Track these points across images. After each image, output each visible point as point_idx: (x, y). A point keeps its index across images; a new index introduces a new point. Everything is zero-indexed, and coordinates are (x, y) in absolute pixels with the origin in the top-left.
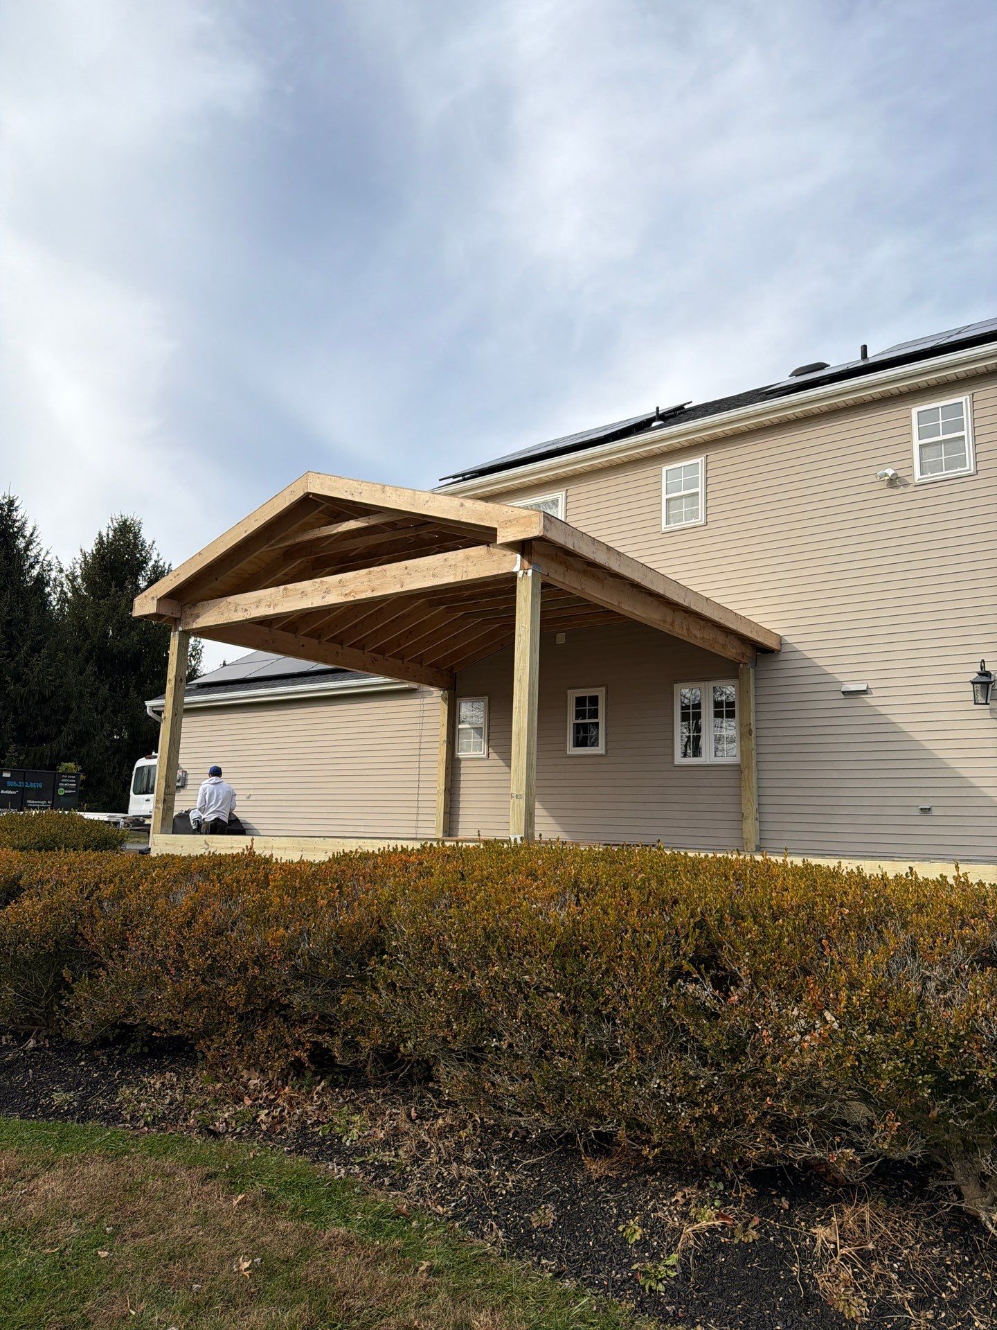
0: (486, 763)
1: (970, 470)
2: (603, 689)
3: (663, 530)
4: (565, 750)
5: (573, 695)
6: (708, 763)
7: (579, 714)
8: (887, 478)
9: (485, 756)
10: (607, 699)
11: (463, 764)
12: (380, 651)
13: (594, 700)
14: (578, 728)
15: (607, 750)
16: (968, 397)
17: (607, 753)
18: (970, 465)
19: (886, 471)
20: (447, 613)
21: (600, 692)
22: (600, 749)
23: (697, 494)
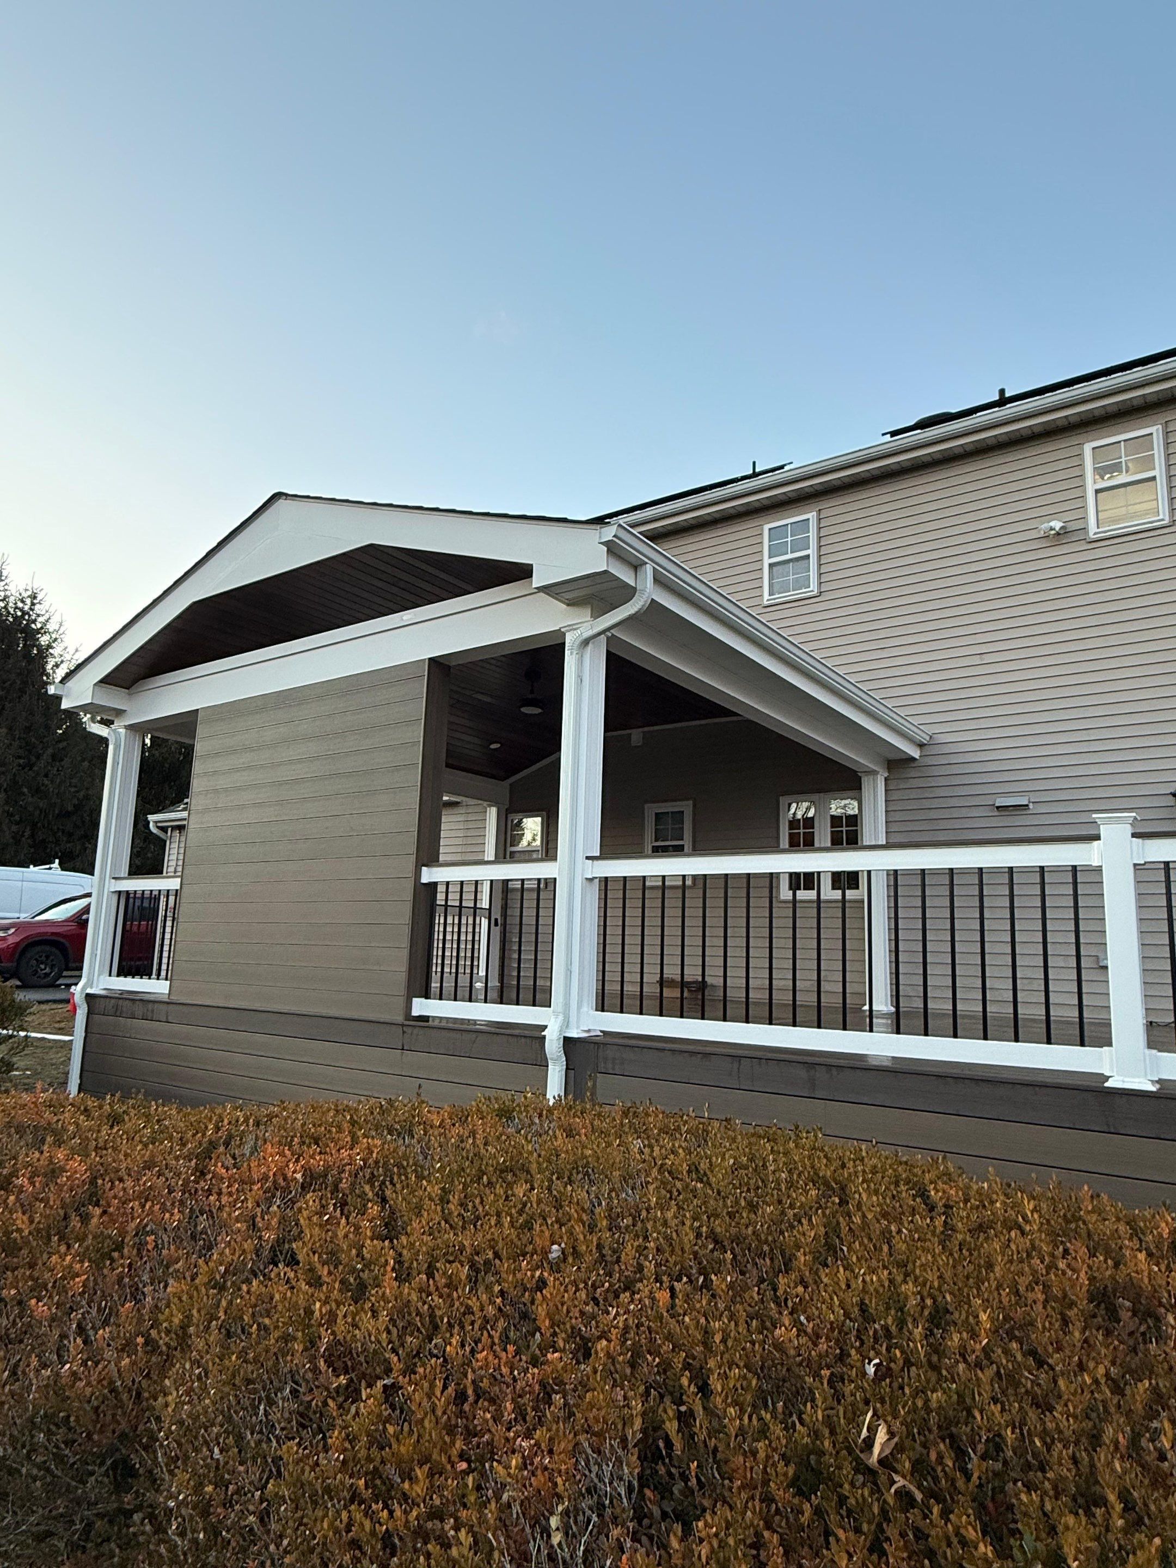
1: (1163, 520)
2: (691, 803)
3: (766, 603)
5: (651, 810)
6: (824, 897)
7: (660, 835)
8: (1053, 532)
10: (694, 814)
13: (678, 817)
16: (1160, 426)
18: (1164, 515)
19: (1052, 524)
21: (686, 807)
23: (808, 557)
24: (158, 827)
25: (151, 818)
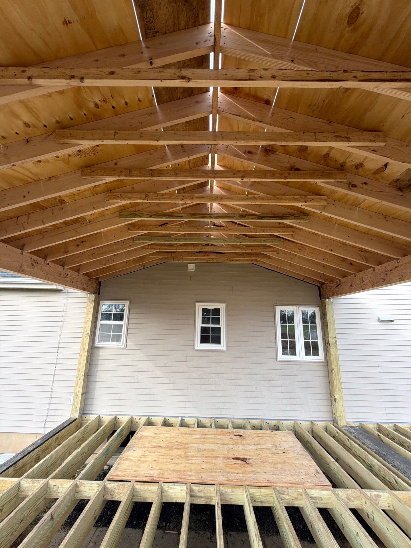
0: (125, 352)
2: (224, 305)
4: (194, 345)
5: (200, 306)
6: (301, 360)
7: (205, 320)
9: (123, 346)
10: (227, 311)
11: (102, 351)
12: (43, 254)
13: (217, 311)
14: (204, 330)
15: (227, 347)
17: (227, 349)
20: (128, 229)
21: (222, 307)
22: (222, 346)
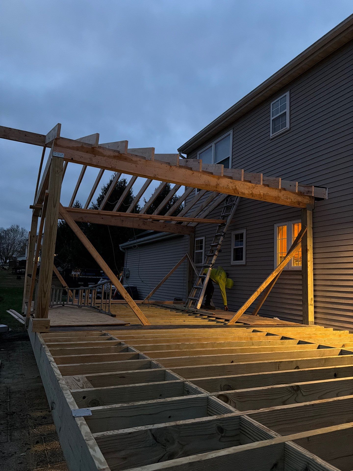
3: (271, 138)
5: (233, 234)
6: (290, 269)
10: (246, 235)
15: (246, 262)
21: (244, 231)
22: (243, 262)
23: (286, 112)
24: (122, 248)
25: (120, 245)
